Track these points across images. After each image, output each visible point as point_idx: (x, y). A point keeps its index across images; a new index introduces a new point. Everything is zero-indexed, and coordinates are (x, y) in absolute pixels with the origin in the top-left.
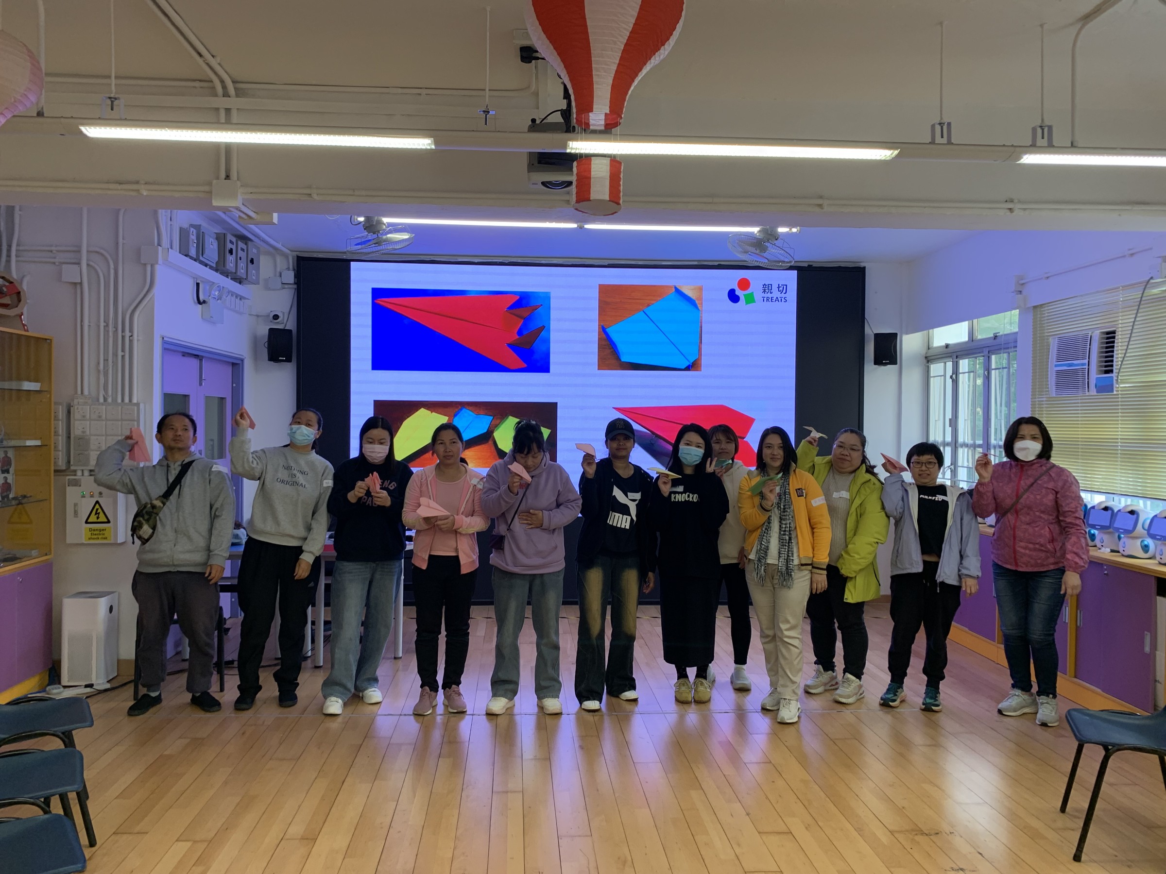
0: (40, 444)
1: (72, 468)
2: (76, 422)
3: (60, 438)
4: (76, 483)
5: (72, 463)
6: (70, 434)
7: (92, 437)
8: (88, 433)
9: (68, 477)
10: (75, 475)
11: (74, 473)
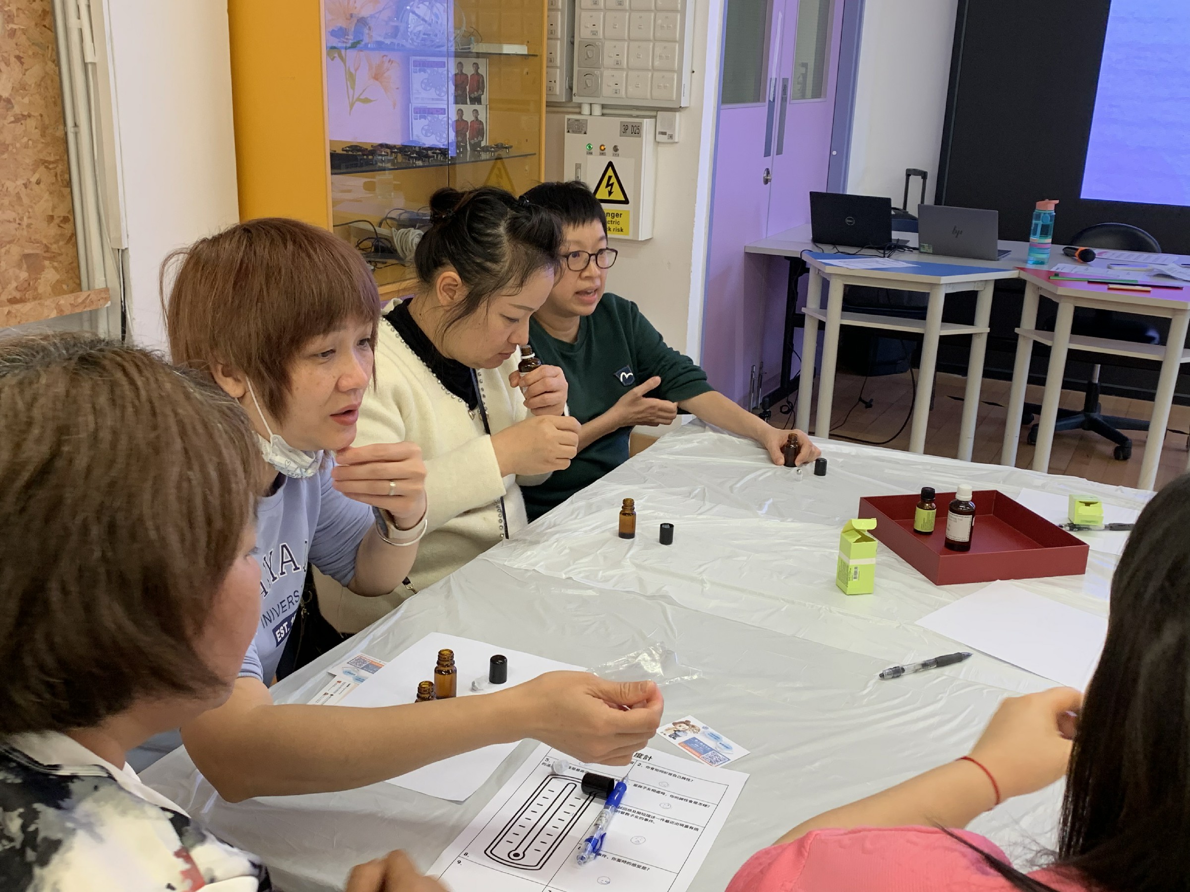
0: (526, 53)
1: (576, 99)
2: (583, 14)
3: (559, 42)
4: (579, 128)
5: (575, 91)
6: (573, 37)
7: (608, 45)
8: (601, 35)
9: (567, 117)
10: (580, 113)
11: (577, 110)
